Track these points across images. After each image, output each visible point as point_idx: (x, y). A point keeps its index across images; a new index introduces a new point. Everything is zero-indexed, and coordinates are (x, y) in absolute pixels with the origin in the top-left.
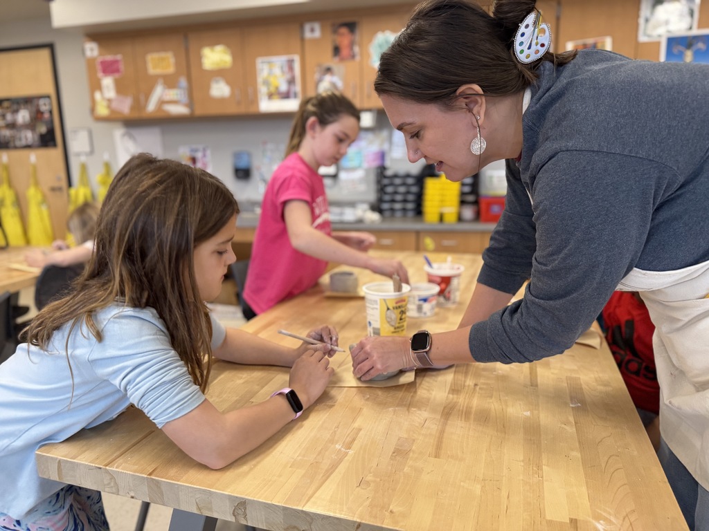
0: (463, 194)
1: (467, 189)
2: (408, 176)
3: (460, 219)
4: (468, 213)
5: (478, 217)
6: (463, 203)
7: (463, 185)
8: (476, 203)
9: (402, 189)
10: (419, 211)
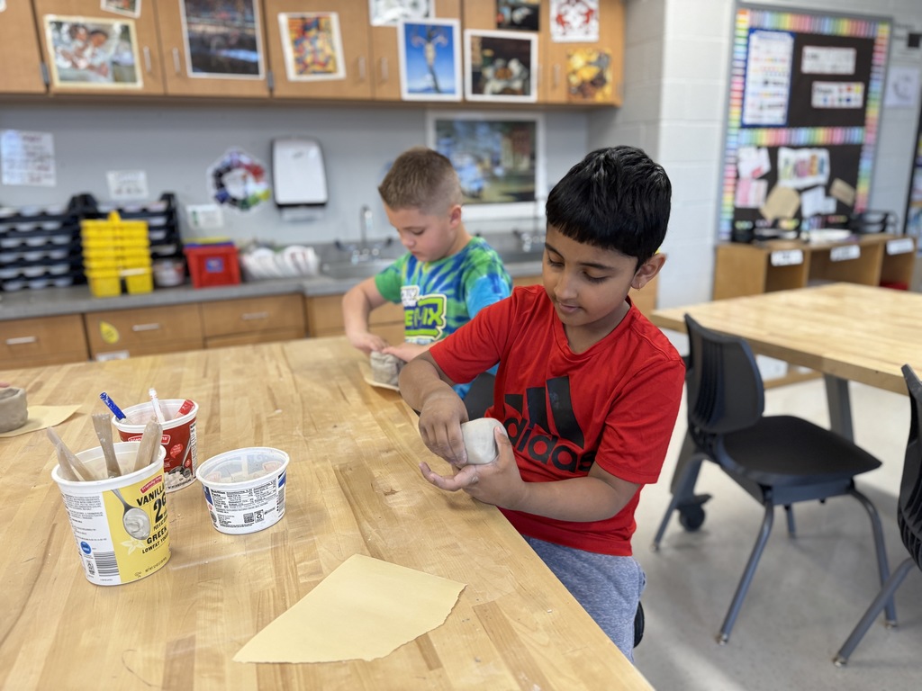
0: (153, 243)
1: (159, 235)
2: (44, 216)
3: (157, 285)
4: (169, 273)
5: (187, 277)
6: (156, 257)
7: (151, 229)
8: (179, 256)
9: (36, 241)
10: (78, 276)
